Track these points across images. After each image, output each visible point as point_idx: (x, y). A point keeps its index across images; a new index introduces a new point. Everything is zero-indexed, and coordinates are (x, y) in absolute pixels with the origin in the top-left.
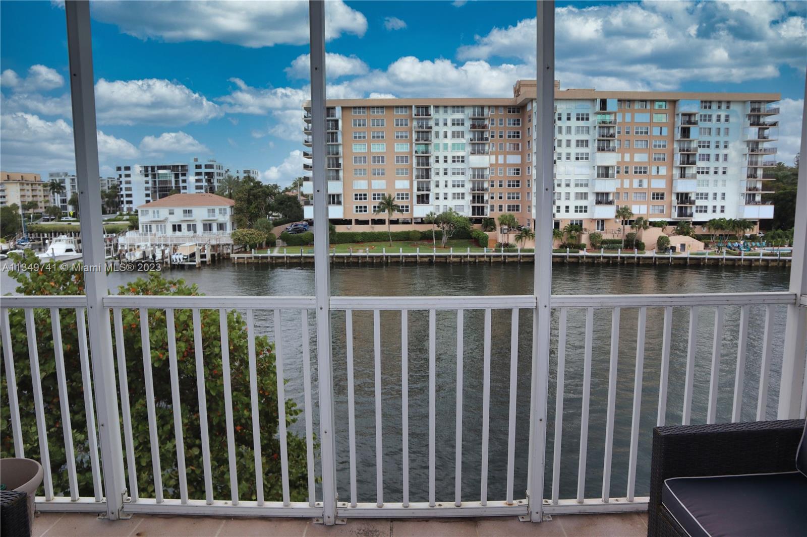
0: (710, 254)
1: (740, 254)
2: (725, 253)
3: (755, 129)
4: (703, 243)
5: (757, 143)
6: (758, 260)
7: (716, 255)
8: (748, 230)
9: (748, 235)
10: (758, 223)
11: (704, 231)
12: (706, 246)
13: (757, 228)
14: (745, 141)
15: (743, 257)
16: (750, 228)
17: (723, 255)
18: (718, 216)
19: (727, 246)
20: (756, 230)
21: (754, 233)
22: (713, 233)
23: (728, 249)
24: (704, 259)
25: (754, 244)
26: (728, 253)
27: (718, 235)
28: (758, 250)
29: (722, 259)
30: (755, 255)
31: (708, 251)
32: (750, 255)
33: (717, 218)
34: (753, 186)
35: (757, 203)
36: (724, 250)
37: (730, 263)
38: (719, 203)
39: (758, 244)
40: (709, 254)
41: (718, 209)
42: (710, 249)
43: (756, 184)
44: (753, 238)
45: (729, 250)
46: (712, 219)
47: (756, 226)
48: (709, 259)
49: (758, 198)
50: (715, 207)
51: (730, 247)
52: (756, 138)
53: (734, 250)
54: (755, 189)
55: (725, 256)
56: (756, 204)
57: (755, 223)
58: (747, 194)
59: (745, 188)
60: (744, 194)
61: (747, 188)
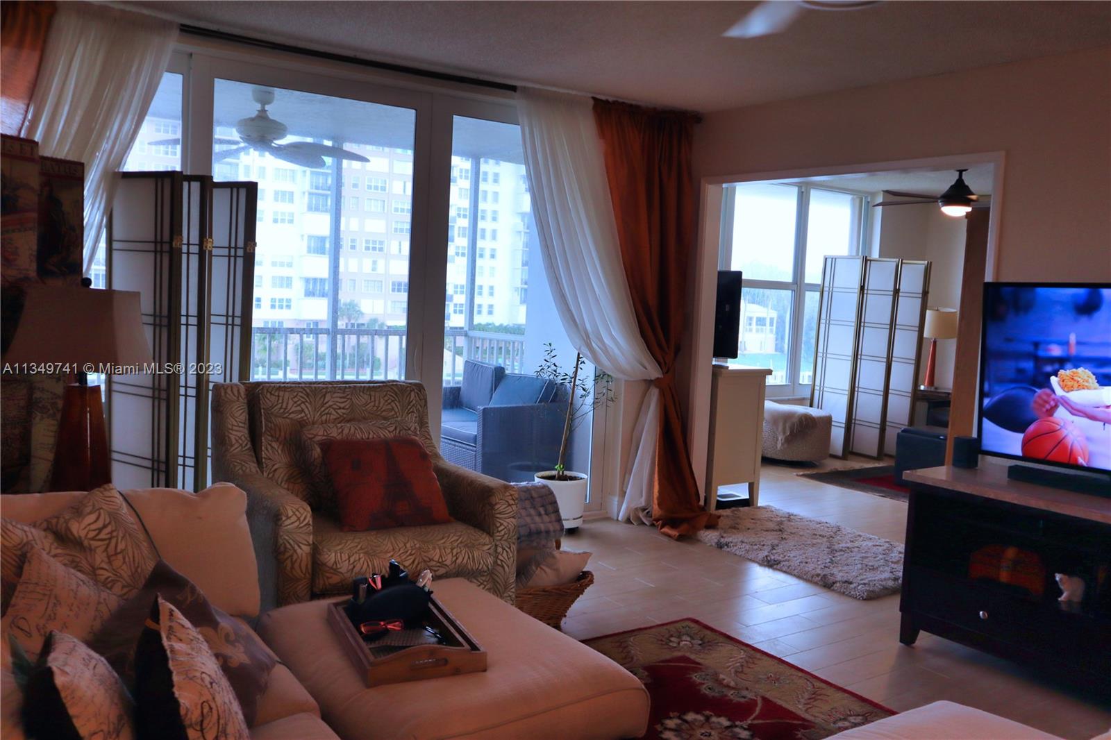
14: (518, 213)
18: (486, 319)
38: (485, 300)
41: (486, 310)
50: (480, 306)
58: (522, 289)
59: (520, 281)
60: (518, 288)
61: (522, 280)
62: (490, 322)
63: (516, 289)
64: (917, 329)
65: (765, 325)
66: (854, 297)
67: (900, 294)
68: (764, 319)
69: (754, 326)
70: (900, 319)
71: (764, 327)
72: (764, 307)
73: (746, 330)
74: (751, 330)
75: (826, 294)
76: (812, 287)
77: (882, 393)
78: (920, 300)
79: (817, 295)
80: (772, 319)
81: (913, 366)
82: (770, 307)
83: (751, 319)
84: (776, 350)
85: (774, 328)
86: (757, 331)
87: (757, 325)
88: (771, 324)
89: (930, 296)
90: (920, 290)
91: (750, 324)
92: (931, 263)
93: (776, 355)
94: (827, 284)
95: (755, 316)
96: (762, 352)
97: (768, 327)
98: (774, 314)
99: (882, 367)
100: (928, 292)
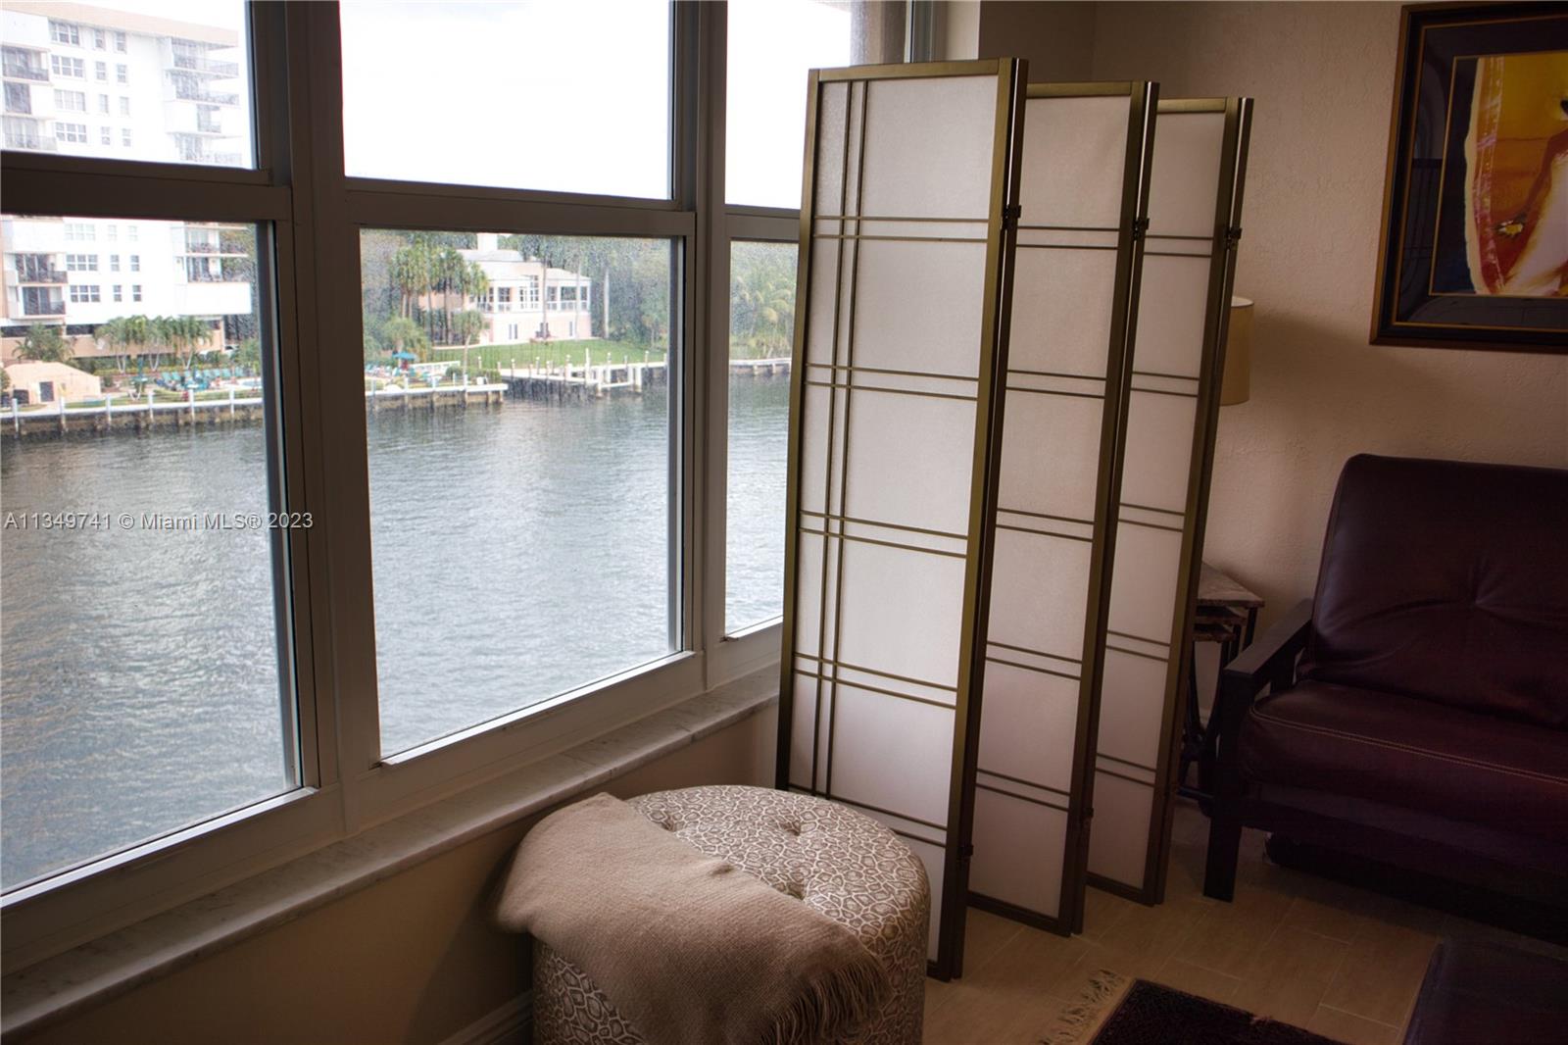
0: (117, 402)
1: (186, 398)
2: (151, 399)
3: (190, 107)
4: (98, 378)
5: (198, 139)
6: (223, 409)
7: (131, 402)
8: (201, 341)
9: (204, 352)
10: (222, 325)
11: (100, 347)
12: (107, 385)
13: (219, 335)
14: (169, 133)
15: (192, 404)
16: (204, 336)
17: (146, 402)
18: (127, 310)
19: (155, 381)
20: (218, 342)
21: (216, 347)
22: (120, 353)
23: (158, 388)
24: (103, 415)
25: (217, 372)
26: (158, 396)
27: (134, 357)
28: (227, 387)
29: (146, 412)
30: (220, 397)
31: (111, 396)
32: (208, 398)
33: (127, 316)
34: (200, 241)
35: (211, 278)
36: (150, 391)
37: (166, 419)
38: (127, 279)
39: (226, 371)
40: (114, 402)
41: (128, 293)
42: (117, 390)
43: (207, 237)
44: (215, 360)
45: (163, 390)
46: (114, 317)
47: (216, 332)
48: (115, 415)
49: (215, 268)
50: (118, 288)
51: (162, 384)
52: (192, 127)
53: (174, 389)
54: (206, 247)
55: (152, 405)
56: (212, 280)
57: (215, 325)
58: (188, 258)
59: (183, 246)
60: (182, 258)
61: (187, 245)
62: (139, 313)
63: (180, 259)
64: (1193, 388)
65: (574, 298)
66: (972, 265)
67: (1149, 245)
68: (573, 290)
69: (558, 301)
70: (1146, 354)
71: (574, 302)
72: (572, 272)
73: (549, 308)
74: (555, 307)
75: (827, 251)
76: (763, 224)
77: (1076, 670)
78: (1206, 264)
79: (787, 255)
80: (584, 290)
81: (1178, 538)
82: (580, 271)
83: (553, 290)
84: (594, 334)
85: (588, 302)
86: (563, 307)
87: (562, 298)
88: (584, 297)
89: (1245, 248)
90: (1208, 228)
91: (553, 298)
92: (1250, 102)
93: (593, 341)
94: (830, 204)
95: (559, 285)
96: (573, 337)
97: (579, 302)
98: (586, 282)
99: (1078, 558)
100: (1237, 234)
